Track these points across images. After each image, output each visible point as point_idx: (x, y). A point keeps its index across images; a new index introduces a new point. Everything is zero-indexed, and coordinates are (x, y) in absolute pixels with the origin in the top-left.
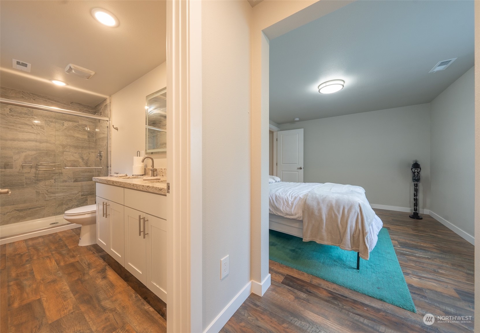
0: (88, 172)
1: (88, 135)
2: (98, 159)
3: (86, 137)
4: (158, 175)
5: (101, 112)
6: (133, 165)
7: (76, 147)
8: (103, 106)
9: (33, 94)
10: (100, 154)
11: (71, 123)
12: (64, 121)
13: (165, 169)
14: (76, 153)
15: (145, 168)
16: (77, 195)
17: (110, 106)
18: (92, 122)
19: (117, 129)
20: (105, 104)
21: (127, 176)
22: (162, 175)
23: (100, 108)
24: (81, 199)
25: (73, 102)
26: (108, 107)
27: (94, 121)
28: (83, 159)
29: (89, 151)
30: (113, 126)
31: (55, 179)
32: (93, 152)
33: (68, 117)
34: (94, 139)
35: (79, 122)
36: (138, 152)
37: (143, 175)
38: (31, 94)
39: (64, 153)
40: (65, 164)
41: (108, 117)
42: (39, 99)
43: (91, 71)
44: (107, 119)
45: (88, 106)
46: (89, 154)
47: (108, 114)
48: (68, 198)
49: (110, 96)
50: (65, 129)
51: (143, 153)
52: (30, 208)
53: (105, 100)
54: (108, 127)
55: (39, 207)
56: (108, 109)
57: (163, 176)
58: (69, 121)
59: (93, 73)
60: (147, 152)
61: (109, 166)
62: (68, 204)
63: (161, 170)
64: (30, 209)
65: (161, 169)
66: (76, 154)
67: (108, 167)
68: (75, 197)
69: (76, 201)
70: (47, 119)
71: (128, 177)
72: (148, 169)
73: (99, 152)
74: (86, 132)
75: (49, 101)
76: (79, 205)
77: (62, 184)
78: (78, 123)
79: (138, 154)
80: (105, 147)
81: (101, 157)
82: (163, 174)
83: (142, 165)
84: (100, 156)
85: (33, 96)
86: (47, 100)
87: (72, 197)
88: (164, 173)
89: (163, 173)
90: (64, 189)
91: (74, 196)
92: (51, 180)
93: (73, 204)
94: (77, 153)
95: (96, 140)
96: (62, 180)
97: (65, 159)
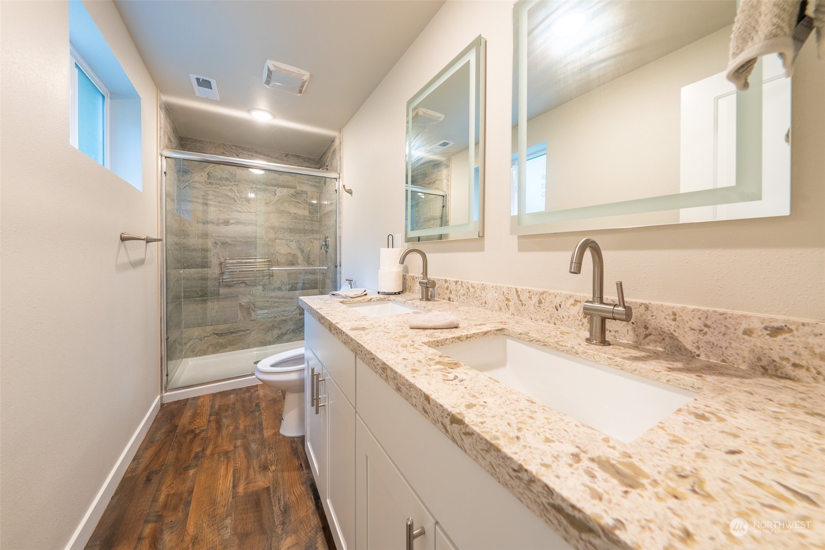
0: (310, 273)
1: (309, 209)
2: (323, 251)
3: (307, 213)
4: (437, 296)
5: (327, 166)
6: (379, 269)
7: (291, 231)
8: (329, 154)
9: (235, 146)
10: (325, 242)
11: (286, 189)
12: (276, 188)
13: (456, 282)
14: (292, 241)
15: (403, 275)
16: (294, 313)
17: (341, 149)
18: (315, 186)
19: (350, 192)
20: (332, 150)
21: (365, 295)
22: (447, 298)
23: (326, 159)
24: (300, 319)
25: (288, 154)
26: (337, 153)
27: (318, 185)
28: (302, 251)
29: (311, 237)
30: (344, 186)
31: (264, 285)
32: (316, 239)
33: (281, 180)
34: (318, 215)
35: (296, 188)
36: (390, 237)
37: (399, 293)
38: (233, 147)
39: (276, 241)
40: (277, 261)
41: (336, 171)
42: (243, 153)
43: (303, 72)
44: (335, 175)
45: (310, 159)
46: (311, 242)
47: (337, 167)
48: (282, 318)
49: (340, 130)
50: (278, 200)
51: (399, 238)
52: (231, 331)
53: (332, 141)
54: (336, 190)
55: (244, 331)
56: (338, 157)
57: (449, 299)
58: (283, 186)
59: (306, 76)
60: (408, 237)
61: (338, 264)
62: (280, 328)
63: (446, 285)
64: (232, 333)
65: (446, 281)
66: (293, 243)
67: (336, 267)
68: (291, 316)
69: (292, 323)
70: (254, 186)
71: (368, 297)
72: (411, 276)
73: (324, 237)
74: (306, 205)
75: (257, 155)
76: (296, 329)
77: (273, 294)
78: (295, 190)
79: (390, 242)
80: (333, 230)
81: (327, 248)
82: (451, 296)
83: (399, 269)
84: (326, 245)
85: (236, 150)
86: (253, 154)
87: (287, 316)
88: (453, 292)
89: (451, 292)
90: (275, 302)
91: (289, 315)
92: (258, 287)
93: (288, 329)
94: (294, 241)
95: (321, 218)
96: (273, 287)
97: (277, 252)
